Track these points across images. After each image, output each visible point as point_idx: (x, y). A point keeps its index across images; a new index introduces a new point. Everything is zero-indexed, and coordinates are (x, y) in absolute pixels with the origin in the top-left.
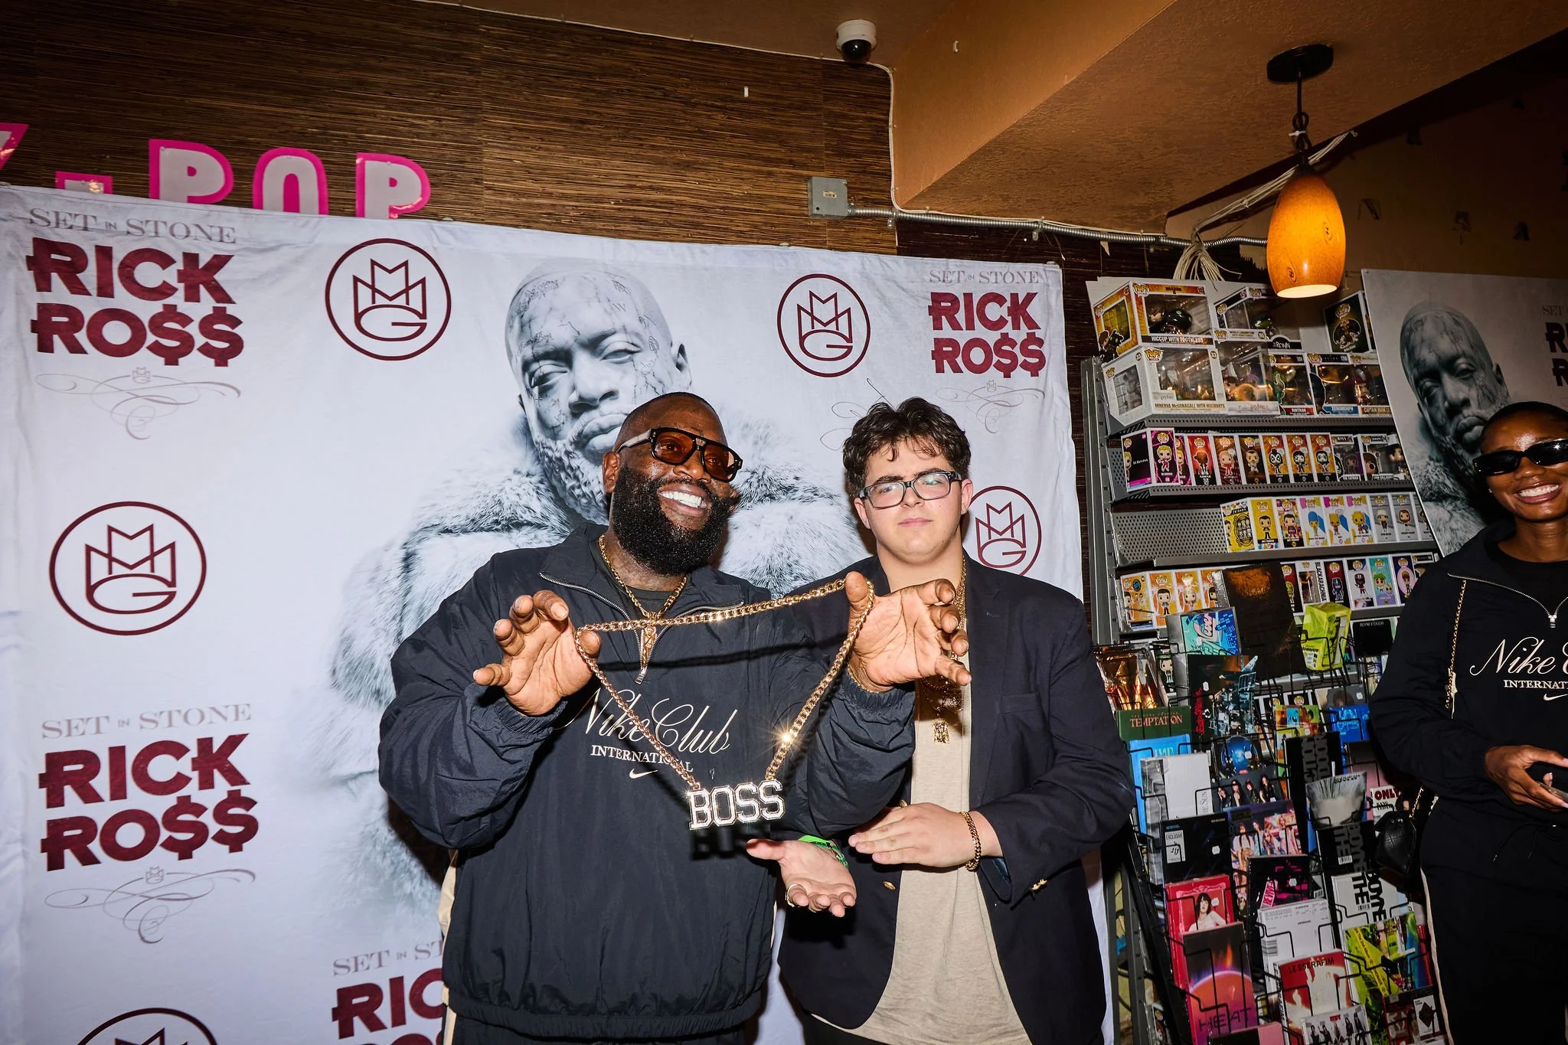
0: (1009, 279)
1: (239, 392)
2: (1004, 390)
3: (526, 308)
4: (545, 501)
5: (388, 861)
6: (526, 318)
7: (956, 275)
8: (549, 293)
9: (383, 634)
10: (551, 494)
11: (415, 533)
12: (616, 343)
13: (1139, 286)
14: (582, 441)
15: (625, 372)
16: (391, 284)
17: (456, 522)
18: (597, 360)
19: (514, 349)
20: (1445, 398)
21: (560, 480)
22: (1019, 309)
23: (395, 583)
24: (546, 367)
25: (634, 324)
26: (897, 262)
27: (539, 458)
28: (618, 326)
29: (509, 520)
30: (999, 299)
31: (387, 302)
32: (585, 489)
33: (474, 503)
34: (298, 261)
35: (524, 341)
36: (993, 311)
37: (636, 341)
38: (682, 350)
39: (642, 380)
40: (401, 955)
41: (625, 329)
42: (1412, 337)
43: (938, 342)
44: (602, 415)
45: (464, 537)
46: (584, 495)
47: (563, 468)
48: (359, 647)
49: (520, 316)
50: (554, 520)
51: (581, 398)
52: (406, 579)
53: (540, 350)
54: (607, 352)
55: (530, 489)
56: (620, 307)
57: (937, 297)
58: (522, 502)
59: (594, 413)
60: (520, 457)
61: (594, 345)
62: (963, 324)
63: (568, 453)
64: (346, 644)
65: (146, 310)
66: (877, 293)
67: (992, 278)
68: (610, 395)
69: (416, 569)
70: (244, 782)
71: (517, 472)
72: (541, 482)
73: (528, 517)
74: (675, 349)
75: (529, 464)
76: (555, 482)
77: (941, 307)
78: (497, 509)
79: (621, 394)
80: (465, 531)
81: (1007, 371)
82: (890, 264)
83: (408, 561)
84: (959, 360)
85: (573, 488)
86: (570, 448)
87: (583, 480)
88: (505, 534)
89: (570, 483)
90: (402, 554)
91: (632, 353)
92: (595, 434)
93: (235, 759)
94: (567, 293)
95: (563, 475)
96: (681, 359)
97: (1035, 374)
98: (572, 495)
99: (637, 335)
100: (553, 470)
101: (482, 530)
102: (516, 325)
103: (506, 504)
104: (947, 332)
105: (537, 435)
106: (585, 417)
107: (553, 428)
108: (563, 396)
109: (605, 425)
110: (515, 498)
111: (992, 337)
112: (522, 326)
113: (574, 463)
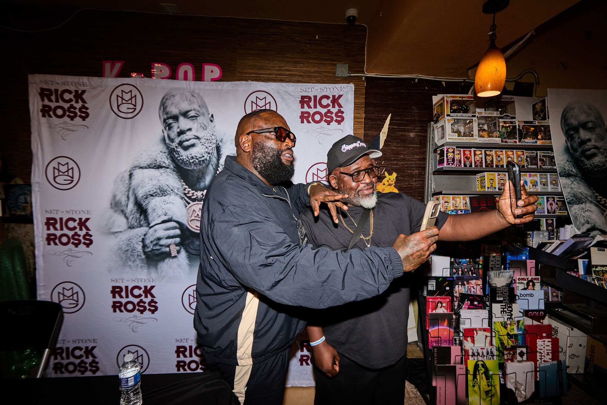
0: (332, 90)
1: (88, 128)
2: (327, 129)
3: (165, 103)
4: (169, 161)
5: (124, 256)
6: (165, 105)
7: (310, 89)
8: (172, 99)
9: (124, 195)
10: (171, 159)
11: (132, 168)
12: (192, 113)
13: (449, 97)
14: (180, 143)
15: (194, 123)
16: (127, 97)
17: (143, 165)
18: (186, 119)
19: (161, 116)
20: (579, 138)
21: (174, 154)
22: (335, 101)
23: (127, 182)
24: (171, 121)
25: (197, 107)
26: (288, 85)
27: (168, 147)
28: (192, 108)
29: (159, 165)
30: (327, 97)
31: (126, 102)
32: (181, 158)
33: (149, 160)
34: (103, 91)
35: (164, 113)
36: (325, 102)
37: (198, 113)
38: (212, 116)
39: (199, 125)
40: (128, 281)
41: (194, 110)
42: (567, 114)
43: (302, 113)
44: (187, 136)
45: (146, 170)
46: (181, 159)
47: (175, 151)
48: (118, 198)
49: (163, 105)
50: (172, 166)
51: (181, 130)
52: (130, 180)
53: (169, 116)
54: (189, 116)
55: (165, 157)
56: (194, 102)
57: (303, 97)
58: (162, 161)
59: (184, 135)
60: (161, 147)
61: (185, 114)
62: (312, 106)
63: (176, 147)
64: (114, 197)
65: (66, 106)
66: (281, 97)
67: (325, 90)
68: (190, 130)
69: (133, 178)
70: (90, 230)
71: (161, 152)
72: (168, 155)
73: (164, 165)
74: (210, 116)
75: (165, 150)
76: (172, 155)
77: (304, 101)
78: (155, 162)
79: (193, 129)
80: (146, 168)
81: (329, 123)
82: (285, 86)
83: (131, 175)
84: (310, 119)
85: (177, 157)
86: (177, 145)
87: (180, 155)
88: (157, 170)
89: (177, 156)
90: (129, 173)
91: (197, 117)
92: (184, 141)
93: (88, 224)
94: (177, 98)
95: (175, 153)
96: (212, 119)
97: (339, 124)
98: (177, 159)
99: (198, 111)
100: (171, 152)
101: (151, 168)
102: (162, 108)
103: (158, 161)
104: (306, 109)
105: (167, 141)
106: (182, 136)
107: (172, 139)
108: (175, 130)
109: (188, 139)
110: (160, 159)
111: (324, 111)
112: (164, 109)
113: (178, 150)
